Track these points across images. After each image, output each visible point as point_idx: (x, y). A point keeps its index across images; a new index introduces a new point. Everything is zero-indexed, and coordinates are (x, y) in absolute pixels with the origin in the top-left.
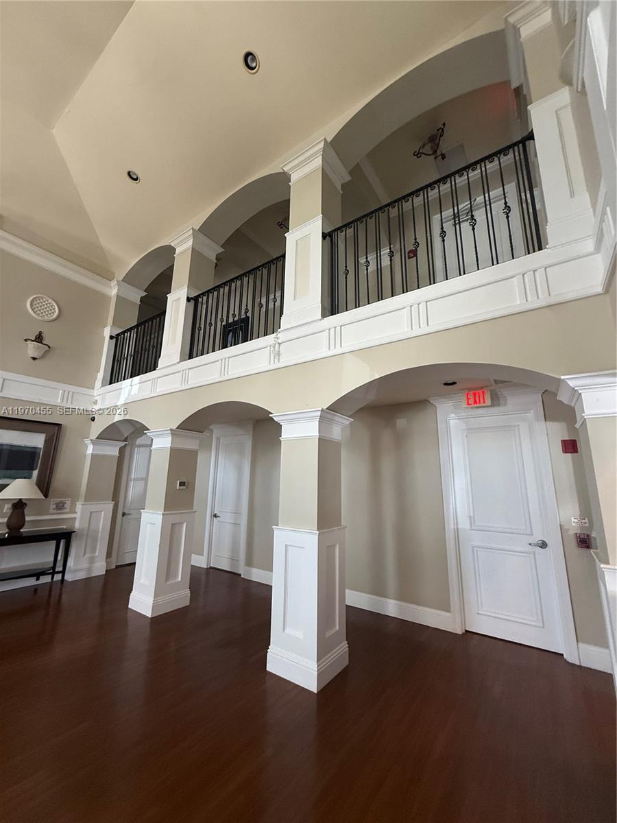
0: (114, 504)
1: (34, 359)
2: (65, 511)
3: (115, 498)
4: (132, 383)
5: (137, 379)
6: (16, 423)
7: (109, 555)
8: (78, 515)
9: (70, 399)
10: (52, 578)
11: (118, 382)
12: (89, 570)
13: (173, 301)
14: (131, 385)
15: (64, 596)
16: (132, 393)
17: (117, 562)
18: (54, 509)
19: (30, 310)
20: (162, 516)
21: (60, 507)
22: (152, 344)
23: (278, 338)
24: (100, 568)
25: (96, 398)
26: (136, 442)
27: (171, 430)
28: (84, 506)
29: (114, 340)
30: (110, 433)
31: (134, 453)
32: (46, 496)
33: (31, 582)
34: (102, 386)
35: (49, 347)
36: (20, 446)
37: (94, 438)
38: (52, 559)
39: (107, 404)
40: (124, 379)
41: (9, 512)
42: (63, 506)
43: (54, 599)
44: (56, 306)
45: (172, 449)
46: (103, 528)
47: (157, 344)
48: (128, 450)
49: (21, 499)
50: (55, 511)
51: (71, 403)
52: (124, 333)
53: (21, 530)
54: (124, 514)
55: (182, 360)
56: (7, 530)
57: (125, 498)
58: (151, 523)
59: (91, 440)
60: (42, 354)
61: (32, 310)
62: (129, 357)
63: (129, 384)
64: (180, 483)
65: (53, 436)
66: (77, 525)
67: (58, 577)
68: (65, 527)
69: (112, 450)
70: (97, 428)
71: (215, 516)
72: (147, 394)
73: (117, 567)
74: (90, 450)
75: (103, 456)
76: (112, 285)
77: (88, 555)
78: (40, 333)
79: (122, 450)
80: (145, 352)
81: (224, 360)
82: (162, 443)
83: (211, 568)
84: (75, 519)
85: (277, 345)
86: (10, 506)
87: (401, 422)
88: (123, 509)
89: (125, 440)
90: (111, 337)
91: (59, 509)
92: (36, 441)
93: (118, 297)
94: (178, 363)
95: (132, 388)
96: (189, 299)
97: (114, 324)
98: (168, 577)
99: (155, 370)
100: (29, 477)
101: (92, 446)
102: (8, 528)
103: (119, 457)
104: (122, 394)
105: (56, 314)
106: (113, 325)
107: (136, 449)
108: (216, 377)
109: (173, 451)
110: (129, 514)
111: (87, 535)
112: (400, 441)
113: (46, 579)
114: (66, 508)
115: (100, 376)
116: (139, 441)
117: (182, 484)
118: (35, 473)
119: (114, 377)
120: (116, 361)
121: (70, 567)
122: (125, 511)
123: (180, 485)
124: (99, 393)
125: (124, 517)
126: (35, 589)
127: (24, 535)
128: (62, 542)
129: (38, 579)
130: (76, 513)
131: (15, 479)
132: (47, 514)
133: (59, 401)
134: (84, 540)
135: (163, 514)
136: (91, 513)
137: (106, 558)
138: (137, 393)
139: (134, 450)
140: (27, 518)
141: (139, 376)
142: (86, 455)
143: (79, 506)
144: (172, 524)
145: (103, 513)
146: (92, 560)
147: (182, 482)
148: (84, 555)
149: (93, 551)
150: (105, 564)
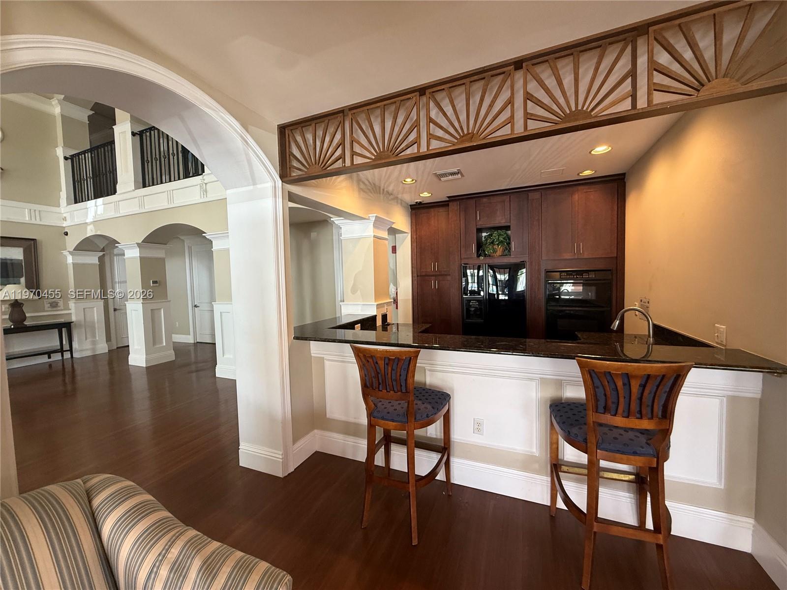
0: (105, 302)
2: (59, 308)
4: (96, 204)
5: (100, 201)
7: (108, 339)
8: (73, 311)
9: (37, 217)
10: (62, 356)
11: (82, 202)
12: (94, 349)
13: (119, 133)
14: (96, 206)
16: (99, 213)
17: (117, 345)
18: (49, 307)
20: (142, 305)
21: (54, 305)
22: (108, 169)
23: (204, 180)
24: (102, 348)
25: (64, 215)
26: (113, 251)
27: (137, 243)
28: (77, 305)
29: (70, 161)
30: (87, 245)
31: (114, 265)
33: (44, 359)
34: (68, 205)
35: (3, 170)
37: (71, 250)
38: (59, 343)
39: (77, 221)
40: (88, 200)
41: (8, 310)
42: (57, 305)
45: (141, 258)
46: (97, 319)
48: (107, 259)
49: (16, 300)
50: (50, 309)
51: (41, 220)
52: (78, 154)
53: (25, 323)
54: (115, 310)
55: (137, 187)
56: (12, 324)
58: (134, 310)
59: (68, 251)
62: (89, 180)
63: (94, 204)
64: (153, 281)
65: (29, 248)
66: (74, 319)
67: (67, 355)
68: (63, 320)
69: (92, 259)
70: (72, 242)
71: (196, 306)
72: (112, 214)
73: (118, 348)
74: (70, 259)
75: (85, 264)
76: (53, 103)
77: (89, 340)
79: (101, 259)
80: (103, 176)
81: (169, 192)
82: (132, 254)
83: (197, 342)
84: (71, 314)
85: (204, 185)
86: (8, 305)
87: (313, 235)
88: (114, 306)
89: (103, 250)
90: (66, 158)
91: (54, 307)
92: (16, 254)
93: (63, 117)
94: (134, 190)
95: (97, 208)
96: (133, 134)
98: (154, 343)
99: (115, 194)
100: (19, 283)
101: (71, 257)
102: (12, 322)
103: (99, 265)
104: (89, 213)
105: (1, 136)
106: (64, 145)
107: (115, 257)
108: (165, 205)
109: (142, 259)
110: (118, 309)
111: (85, 326)
112: (314, 247)
113: (57, 357)
114: (59, 307)
115: (63, 194)
116: (116, 251)
117: (154, 282)
118: (23, 280)
119: (78, 198)
120: (77, 182)
121: (76, 348)
122: (116, 307)
123: (153, 283)
124: (66, 211)
125: (116, 312)
126: (50, 365)
127: (28, 326)
128: (64, 330)
129: (49, 357)
130: (70, 309)
131: (6, 285)
132: (44, 311)
133: (27, 219)
134: (83, 330)
135: (142, 303)
136: (84, 309)
137: (107, 341)
138: (102, 213)
139: (113, 259)
140: (27, 315)
141: (103, 198)
142: (67, 264)
143: (72, 304)
144: (151, 310)
145: (95, 309)
146: (94, 343)
147: (155, 281)
148: (86, 339)
149: (94, 336)
150: (106, 345)
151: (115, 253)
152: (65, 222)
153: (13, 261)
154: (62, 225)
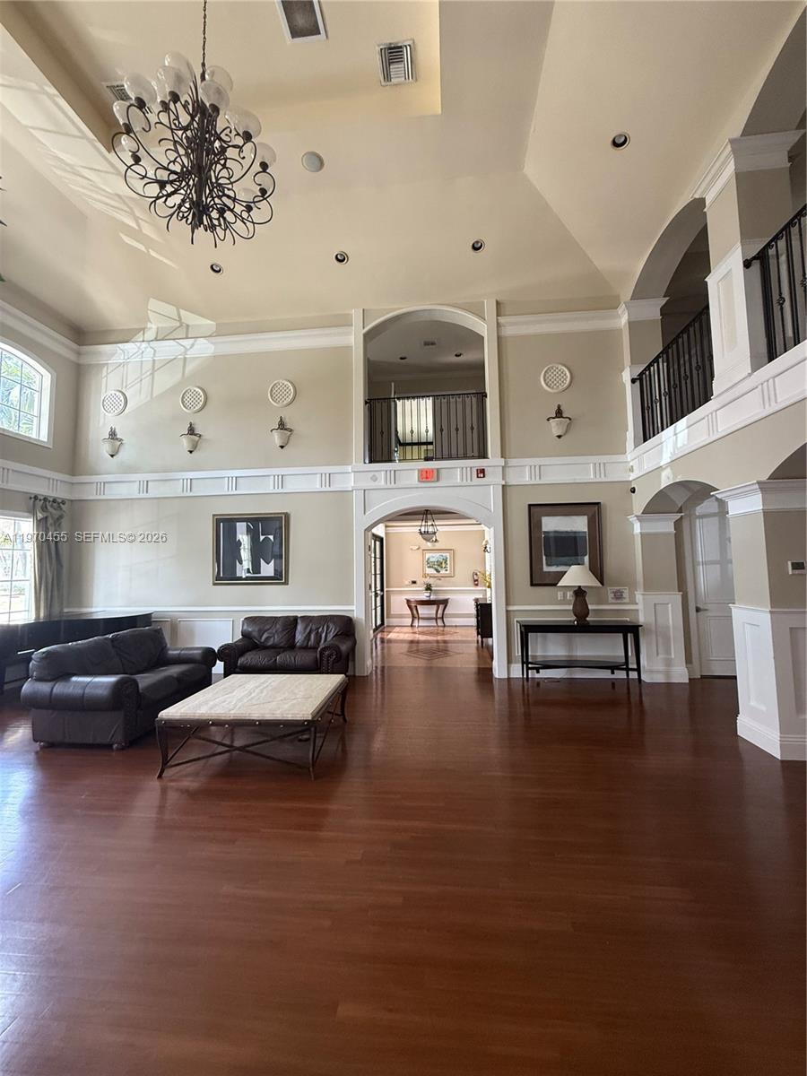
0: (682, 595)
1: (559, 437)
2: (625, 601)
3: (682, 586)
6: (559, 509)
7: (689, 660)
8: (639, 607)
9: (602, 471)
10: (628, 675)
11: (654, 435)
12: (667, 674)
13: (718, 283)
14: (675, 435)
15: (644, 698)
16: (679, 445)
17: (701, 671)
18: (613, 598)
19: (544, 385)
20: (769, 615)
21: (618, 596)
22: (694, 364)
24: (680, 674)
25: (631, 464)
26: (695, 510)
27: (758, 483)
28: (646, 597)
29: (638, 383)
30: (659, 504)
31: (695, 526)
32: (602, 584)
33: (606, 674)
34: (635, 447)
35: (570, 419)
36: (567, 532)
37: (639, 514)
38: (623, 654)
39: (647, 467)
40: (663, 430)
41: (573, 599)
42: (622, 595)
43: (634, 699)
44: (566, 370)
45: (766, 514)
46: (673, 623)
47: (703, 361)
48: (685, 524)
49: (580, 587)
50: (614, 601)
52: (648, 368)
53: (588, 619)
54: (698, 610)
55: (756, 366)
56: (575, 618)
57: (695, 588)
58: (750, 624)
59: (636, 516)
60: (565, 429)
61: (547, 385)
62: (663, 398)
63: (672, 433)
64: (793, 564)
65: (594, 516)
66: (642, 620)
67: (633, 675)
68: (628, 619)
69: (665, 526)
70: (640, 502)
72: (703, 439)
73: (702, 677)
74: (637, 528)
75: (656, 535)
76: (619, 312)
77: (661, 656)
78: (559, 407)
79: (678, 524)
80: (686, 380)
82: (746, 506)
84: (638, 610)
86: (572, 593)
88: (696, 603)
89: (680, 511)
90: (633, 381)
91: (617, 598)
92: (579, 524)
93: (631, 324)
94: (750, 375)
95: (678, 438)
96: (747, 264)
97: (633, 362)
99: (707, 399)
100: (583, 564)
101: (639, 524)
102: (576, 615)
103: (675, 534)
104: (664, 449)
105: (568, 379)
106: (632, 364)
107: (698, 521)
109: (769, 515)
110: (706, 610)
111: (656, 632)
113: (621, 675)
114: (625, 598)
115: (630, 435)
116: (702, 509)
117: (796, 566)
118: (586, 559)
119: (648, 431)
120: (646, 409)
121: (644, 666)
123: (793, 569)
124: (634, 456)
125: (699, 614)
126: (613, 683)
127: (591, 624)
128: (630, 637)
129: (613, 673)
130: (637, 604)
131: (570, 566)
132: (607, 603)
133: (592, 477)
134: (654, 637)
135: (771, 612)
136: (655, 604)
137: (686, 663)
138: (686, 443)
139: (695, 522)
140: (590, 607)
141: (685, 418)
142: (633, 535)
143: (639, 597)
144: (791, 629)
145: (670, 605)
146: (668, 663)
147: (797, 564)
148: (658, 654)
149: (668, 652)
150: (686, 669)
151: (697, 514)
152: (631, 474)
153: (577, 535)
154: (627, 479)
